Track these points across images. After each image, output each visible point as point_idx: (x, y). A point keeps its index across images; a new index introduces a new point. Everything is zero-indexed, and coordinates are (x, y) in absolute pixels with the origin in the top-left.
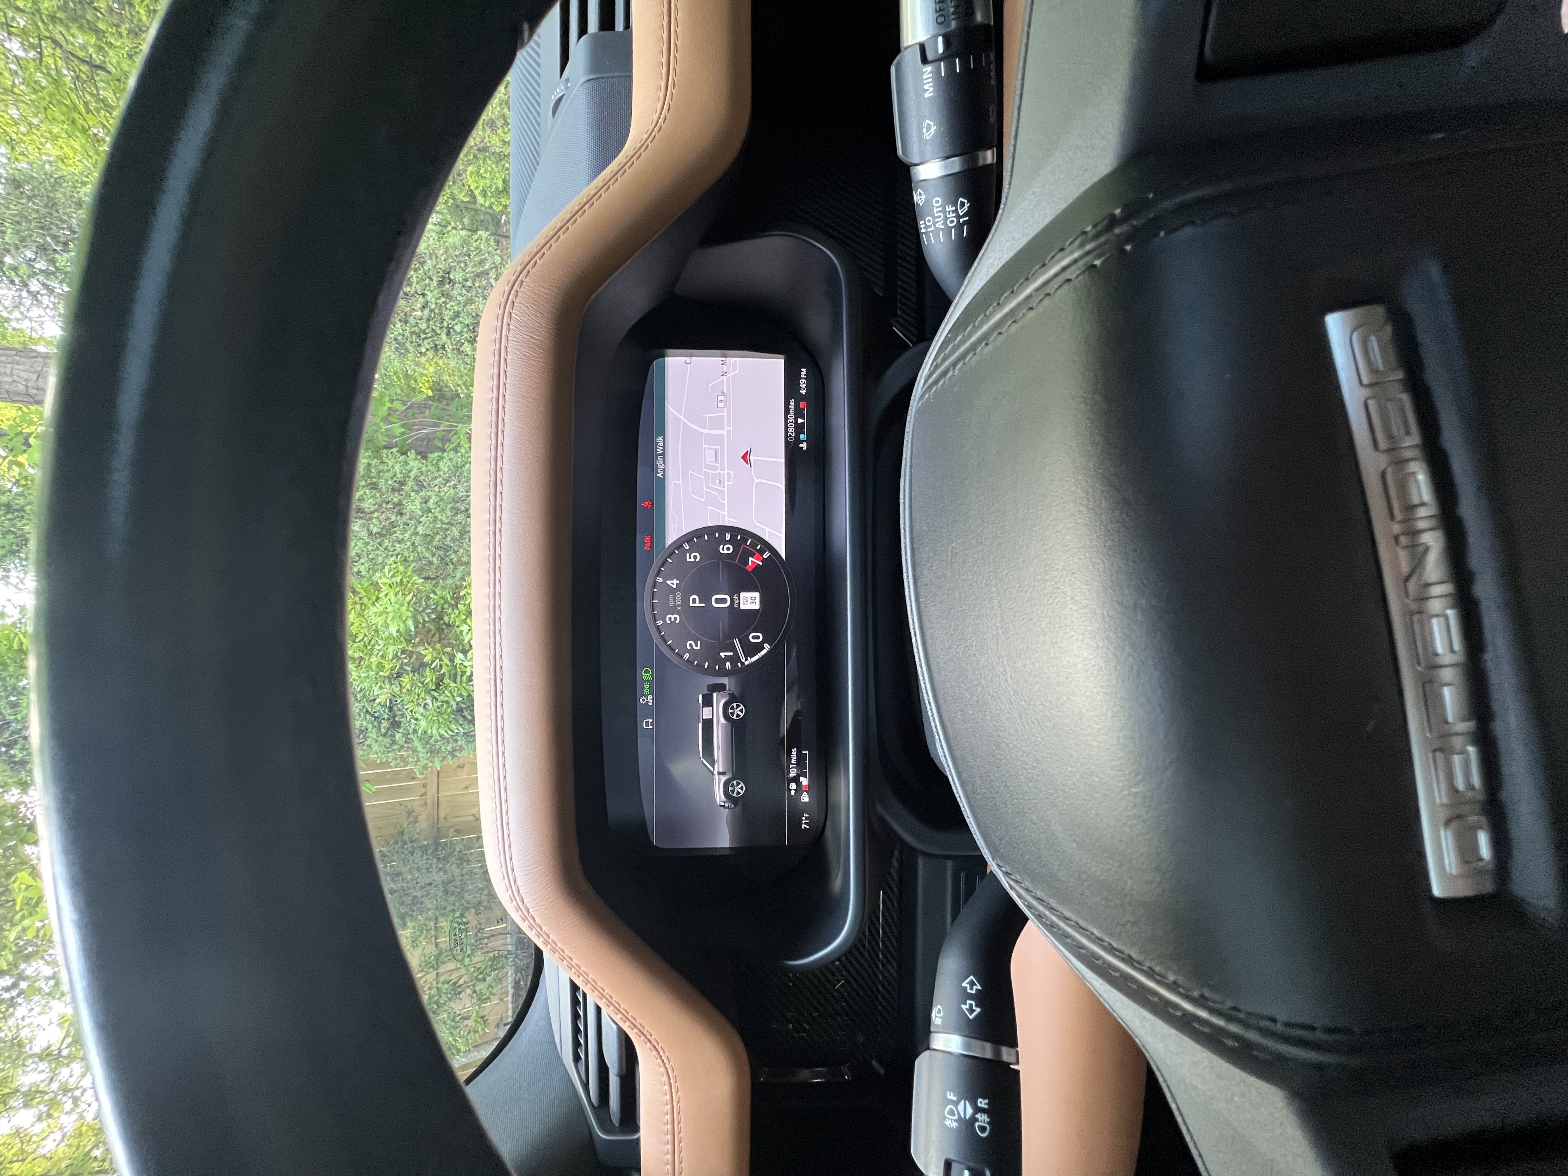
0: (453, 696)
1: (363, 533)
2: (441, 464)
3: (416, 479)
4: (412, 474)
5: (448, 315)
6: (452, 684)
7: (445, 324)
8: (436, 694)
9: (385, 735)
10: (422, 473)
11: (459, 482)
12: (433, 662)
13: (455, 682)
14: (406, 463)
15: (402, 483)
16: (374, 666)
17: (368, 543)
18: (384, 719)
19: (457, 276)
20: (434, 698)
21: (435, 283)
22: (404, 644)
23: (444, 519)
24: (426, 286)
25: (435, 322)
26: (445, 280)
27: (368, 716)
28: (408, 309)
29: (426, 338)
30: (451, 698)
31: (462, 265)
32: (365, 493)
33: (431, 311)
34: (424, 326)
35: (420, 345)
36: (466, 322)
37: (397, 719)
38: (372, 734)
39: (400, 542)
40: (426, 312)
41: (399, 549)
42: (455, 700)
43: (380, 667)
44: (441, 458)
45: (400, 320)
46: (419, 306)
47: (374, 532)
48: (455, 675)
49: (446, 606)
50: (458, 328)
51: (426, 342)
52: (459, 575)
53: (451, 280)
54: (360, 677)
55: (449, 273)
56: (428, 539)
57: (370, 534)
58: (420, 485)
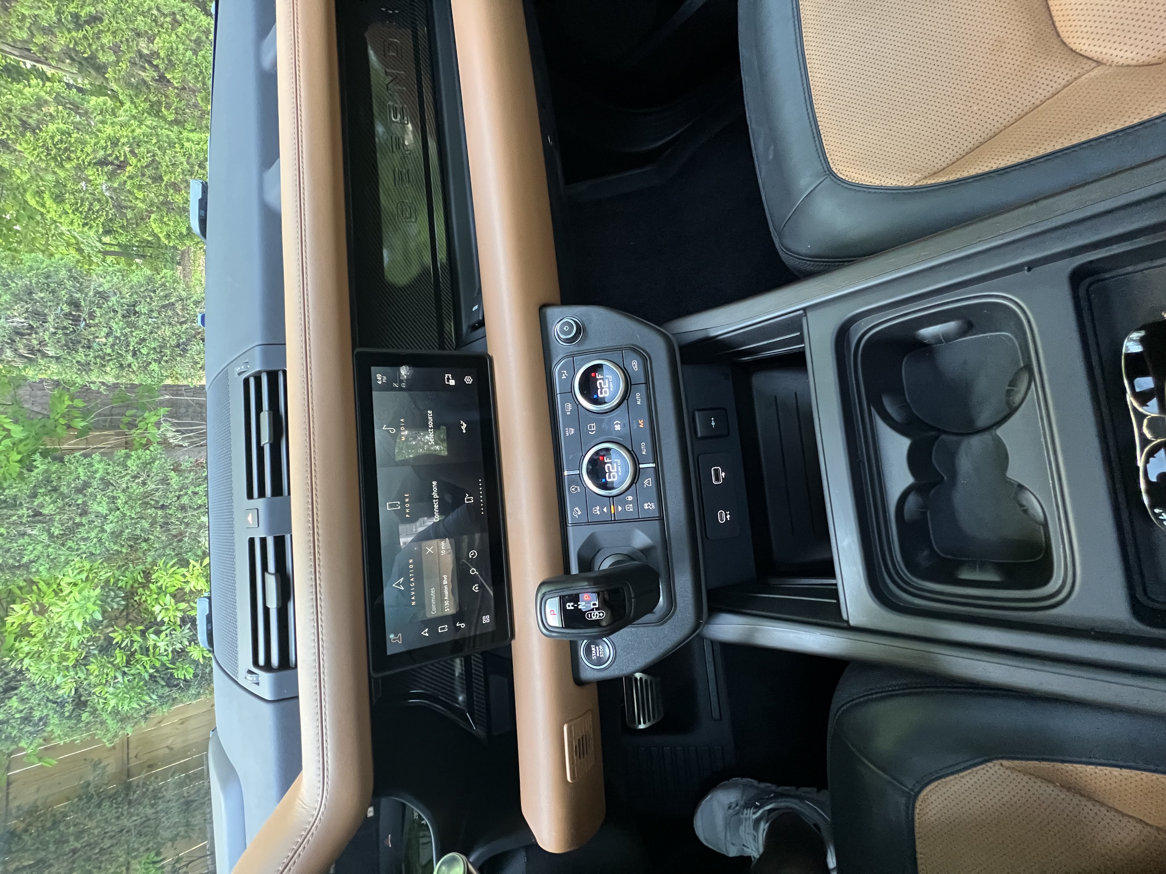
0: (145, 668)
1: (43, 537)
2: (129, 463)
3: (102, 479)
4: (98, 475)
5: (133, 341)
6: (145, 658)
7: (131, 348)
8: (126, 669)
9: (69, 718)
10: (108, 474)
11: (148, 476)
12: (123, 641)
13: (148, 656)
14: (91, 465)
15: (86, 485)
16: (56, 658)
17: (49, 546)
18: (67, 702)
19: (142, 308)
20: (124, 674)
21: (119, 315)
22: (92, 633)
23: (133, 516)
24: (110, 318)
25: (120, 347)
26: (131, 311)
27: (49, 704)
28: (91, 337)
29: (111, 360)
30: (144, 670)
31: (148, 300)
32: (44, 500)
33: (116, 338)
34: (109, 351)
35: (104, 366)
36: (152, 346)
37: (83, 699)
38: (54, 720)
39: (84, 539)
40: (111, 339)
41: (84, 548)
42: (147, 672)
43: (63, 658)
44: (128, 456)
45: (83, 347)
46: (103, 334)
47: (55, 534)
48: (148, 650)
49: (136, 585)
50: (144, 351)
51: (111, 363)
52: (149, 559)
53: (136, 312)
54: (40, 670)
55: (134, 306)
56: (116, 535)
57: (51, 536)
58: (106, 483)
